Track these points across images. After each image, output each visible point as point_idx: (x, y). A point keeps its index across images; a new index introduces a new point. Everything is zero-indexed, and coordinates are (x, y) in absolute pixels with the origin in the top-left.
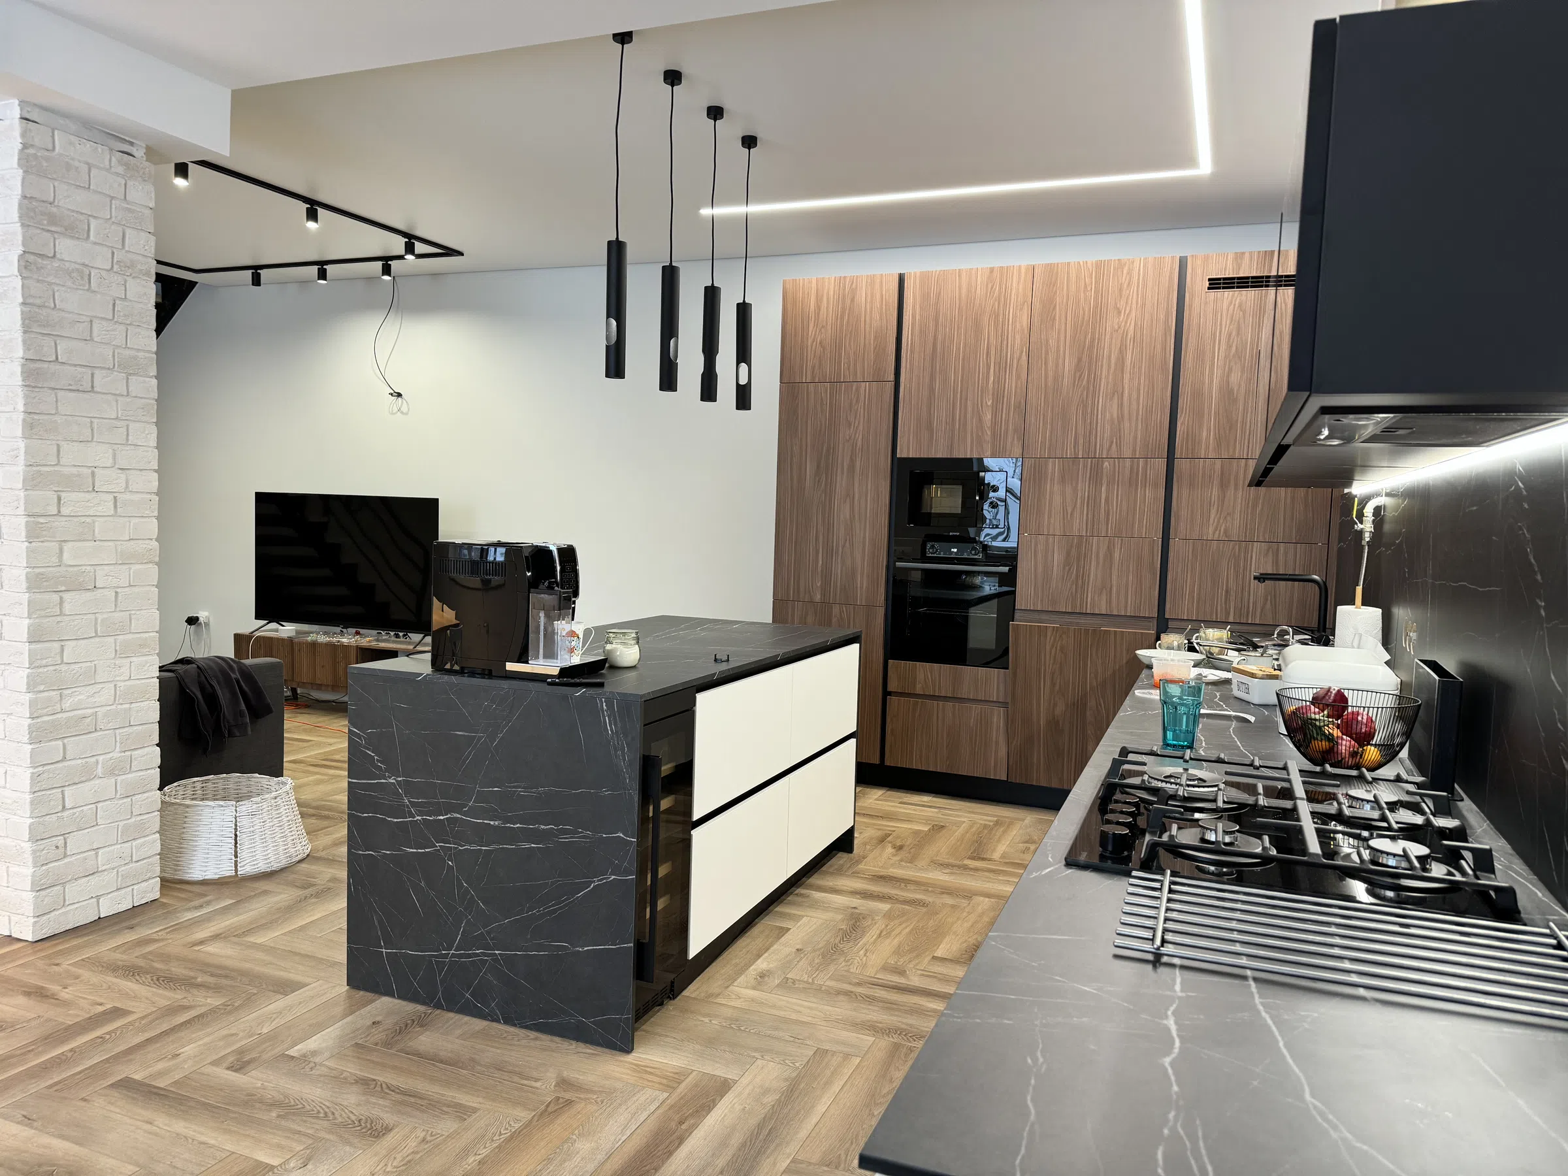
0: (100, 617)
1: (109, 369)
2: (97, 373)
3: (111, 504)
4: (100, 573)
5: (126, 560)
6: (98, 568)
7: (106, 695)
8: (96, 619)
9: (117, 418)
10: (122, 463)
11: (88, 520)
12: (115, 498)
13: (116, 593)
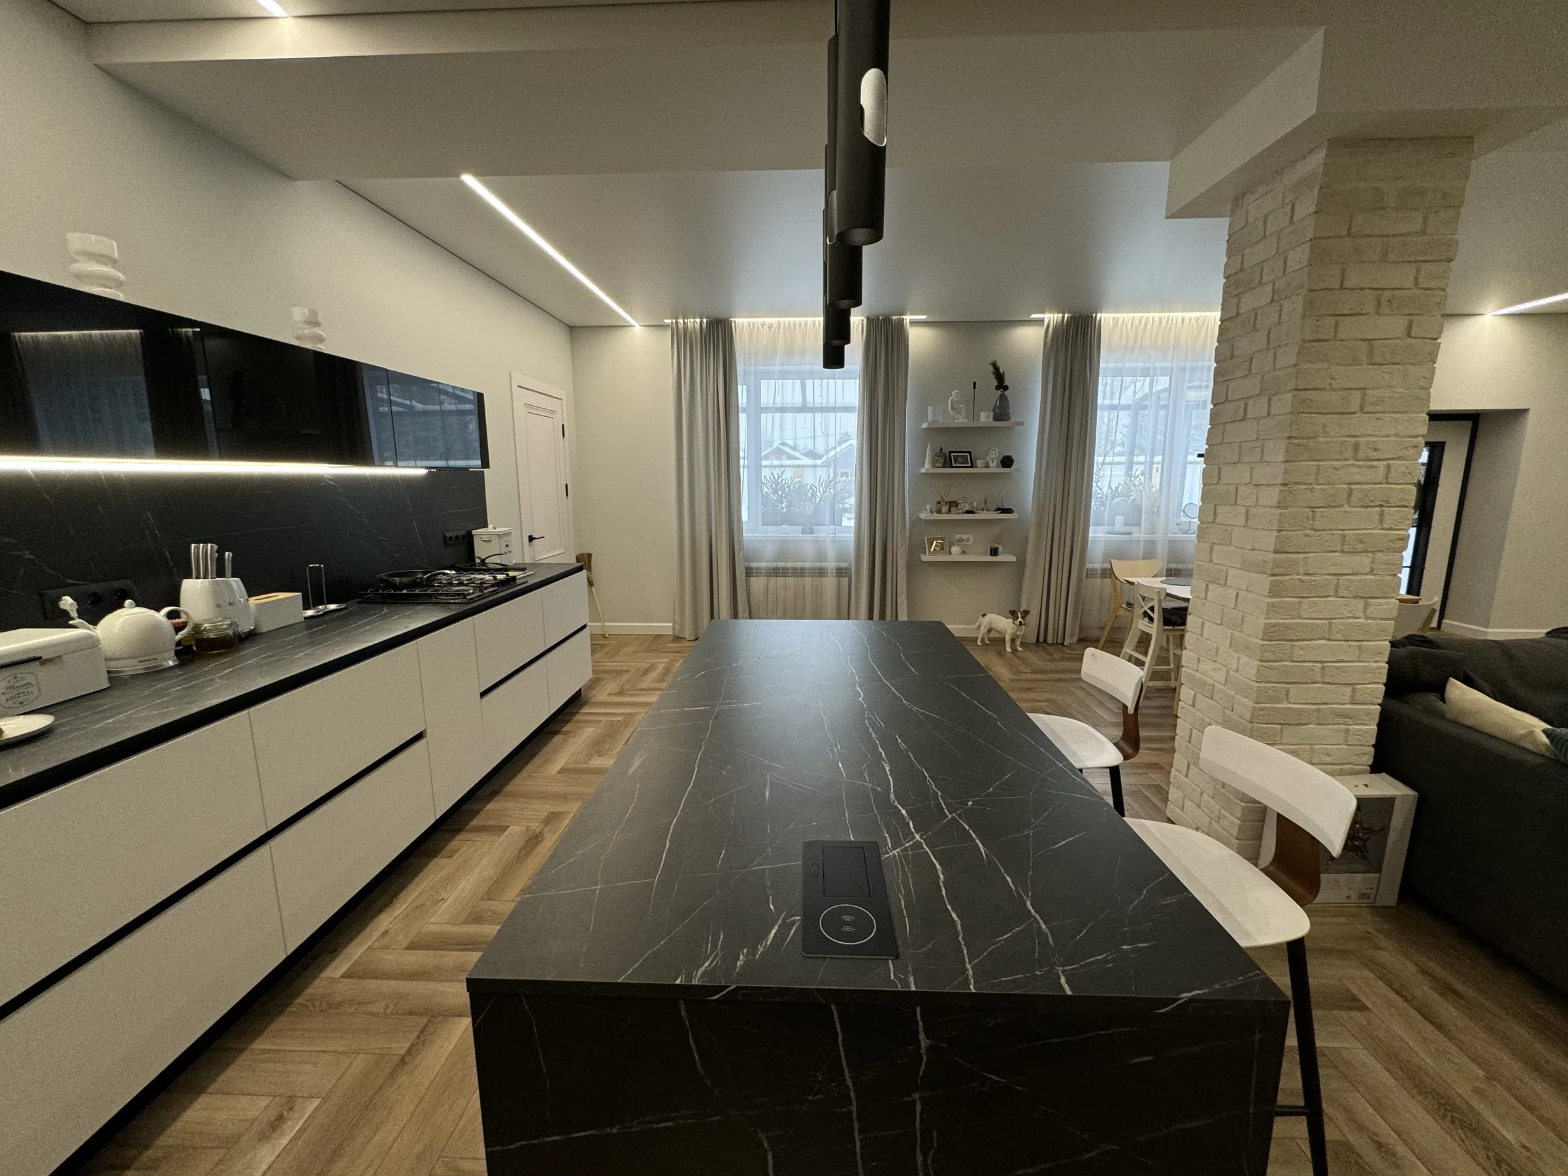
0: (1226, 610)
1: (1257, 395)
2: (1250, 402)
3: (1243, 517)
4: (1232, 572)
5: (1246, 566)
6: (1230, 569)
7: (1220, 676)
8: (1223, 610)
9: (1257, 439)
10: (1255, 481)
11: (1229, 528)
12: (1247, 513)
13: (1237, 594)
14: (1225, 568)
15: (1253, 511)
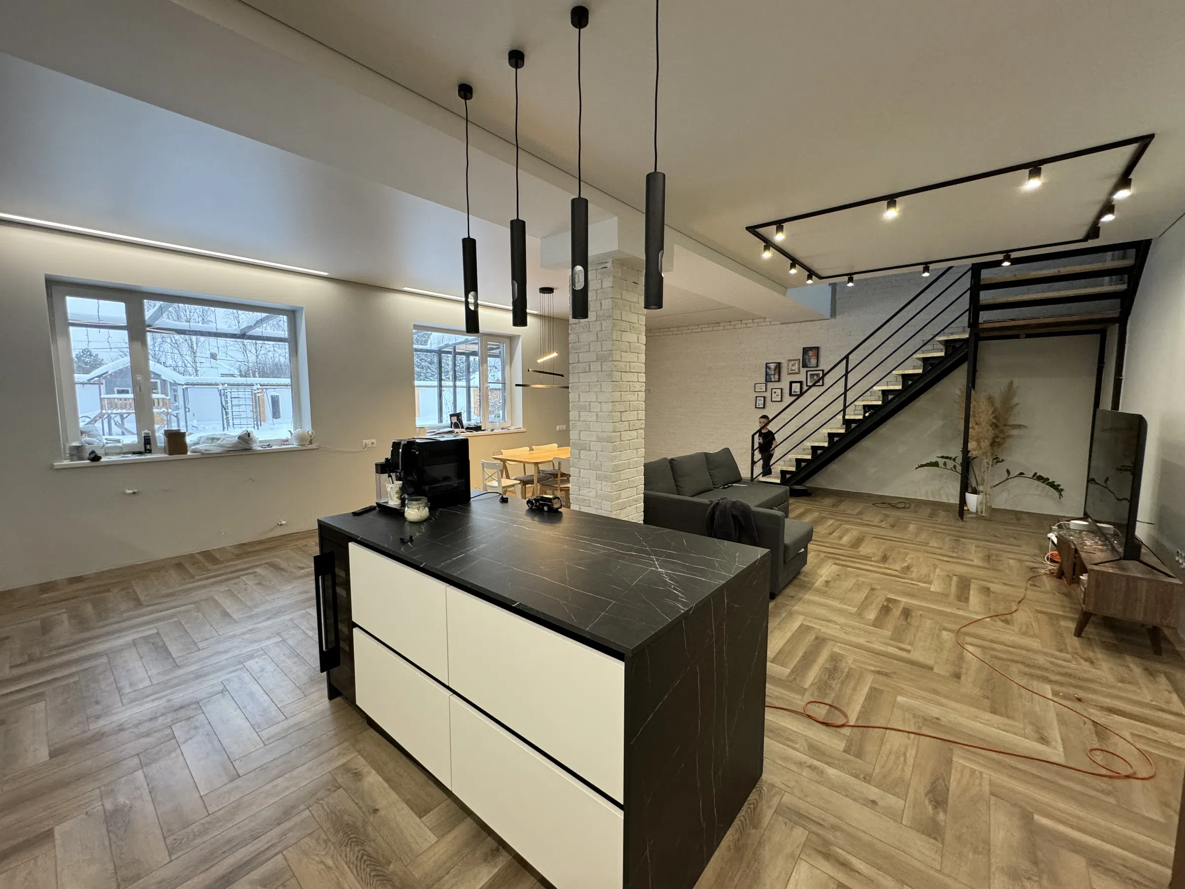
8: (590, 463)
10: (599, 400)
12: (597, 415)
13: (597, 453)
14: (588, 442)
15: (599, 414)
